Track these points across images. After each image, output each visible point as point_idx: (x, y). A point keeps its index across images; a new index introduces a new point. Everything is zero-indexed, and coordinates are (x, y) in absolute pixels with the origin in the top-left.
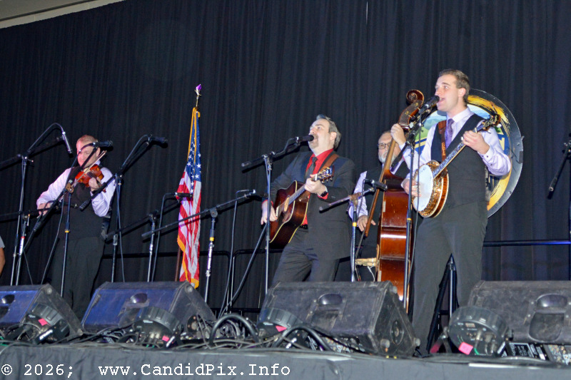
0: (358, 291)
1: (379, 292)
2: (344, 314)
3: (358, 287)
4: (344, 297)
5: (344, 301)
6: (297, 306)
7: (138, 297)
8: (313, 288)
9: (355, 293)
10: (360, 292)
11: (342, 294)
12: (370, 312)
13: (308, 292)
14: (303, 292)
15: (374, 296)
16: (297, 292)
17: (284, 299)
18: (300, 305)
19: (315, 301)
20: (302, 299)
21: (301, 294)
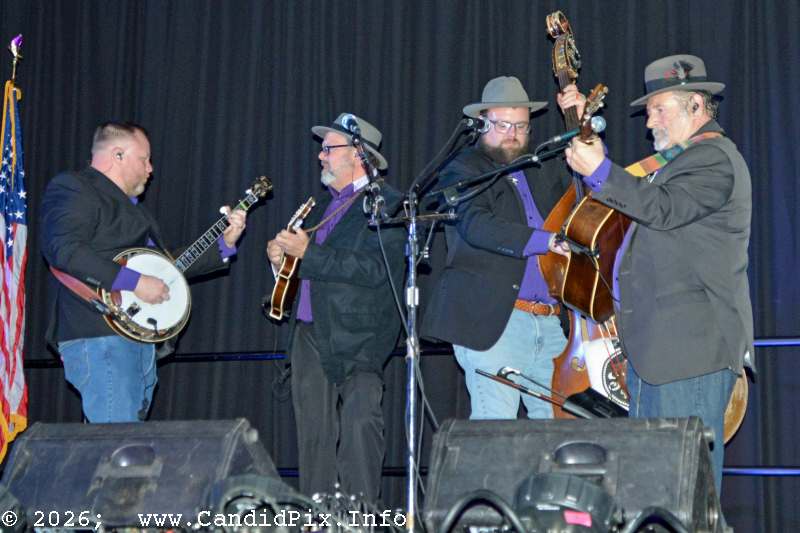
0: (638, 436)
1: (687, 438)
2: (619, 483)
3: (637, 428)
4: (612, 448)
5: (612, 457)
6: (509, 467)
7: (130, 453)
8: (537, 431)
9: (634, 442)
10: (645, 438)
11: (604, 442)
12: (675, 478)
13: (526, 438)
14: (516, 440)
15: (676, 446)
16: (503, 439)
17: (476, 453)
18: (516, 465)
19: (547, 457)
20: (517, 453)
21: (511, 444)
